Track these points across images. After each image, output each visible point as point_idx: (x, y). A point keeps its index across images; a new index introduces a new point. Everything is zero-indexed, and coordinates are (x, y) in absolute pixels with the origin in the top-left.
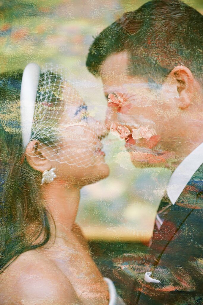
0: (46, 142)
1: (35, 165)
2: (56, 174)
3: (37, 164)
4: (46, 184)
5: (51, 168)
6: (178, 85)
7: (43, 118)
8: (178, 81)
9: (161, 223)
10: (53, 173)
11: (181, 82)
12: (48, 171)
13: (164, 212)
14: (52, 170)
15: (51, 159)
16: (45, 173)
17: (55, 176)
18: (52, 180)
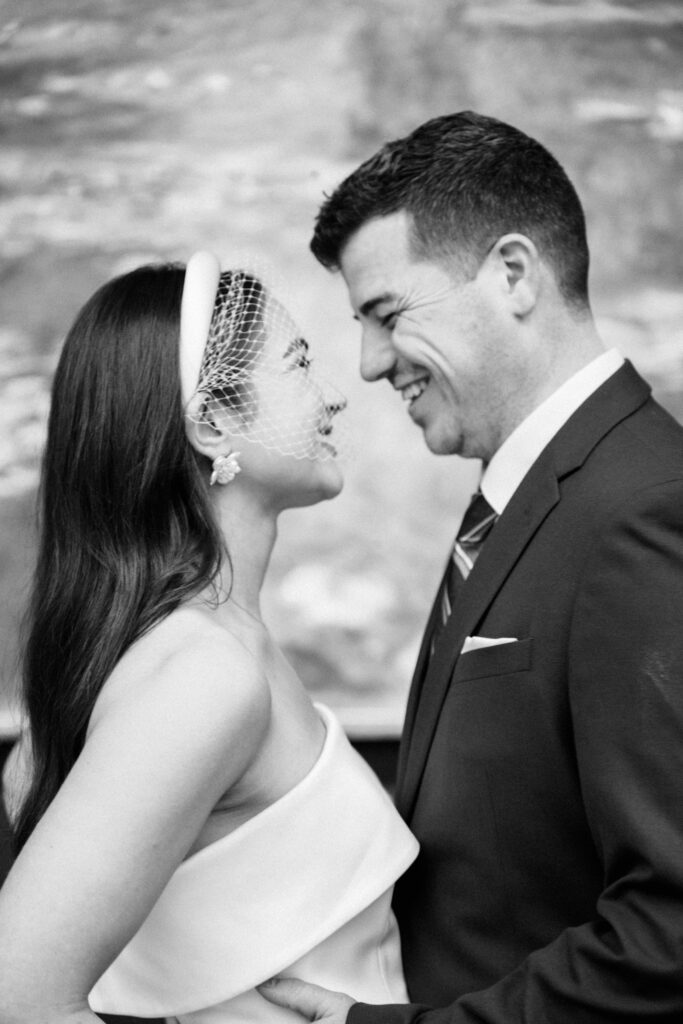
0: (228, 397)
1: (200, 443)
2: (240, 465)
3: (204, 443)
4: (218, 484)
5: (231, 452)
6: (509, 272)
7: (224, 351)
8: (509, 265)
9: (471, 565)
10: (234, 463)
11: (515, 266)
12: (226, 457)
13: (474, 535)
14: (232, 455)
15: (234, 433)
16: (218, 461)
17: (238, 469)
18: (232, 476)
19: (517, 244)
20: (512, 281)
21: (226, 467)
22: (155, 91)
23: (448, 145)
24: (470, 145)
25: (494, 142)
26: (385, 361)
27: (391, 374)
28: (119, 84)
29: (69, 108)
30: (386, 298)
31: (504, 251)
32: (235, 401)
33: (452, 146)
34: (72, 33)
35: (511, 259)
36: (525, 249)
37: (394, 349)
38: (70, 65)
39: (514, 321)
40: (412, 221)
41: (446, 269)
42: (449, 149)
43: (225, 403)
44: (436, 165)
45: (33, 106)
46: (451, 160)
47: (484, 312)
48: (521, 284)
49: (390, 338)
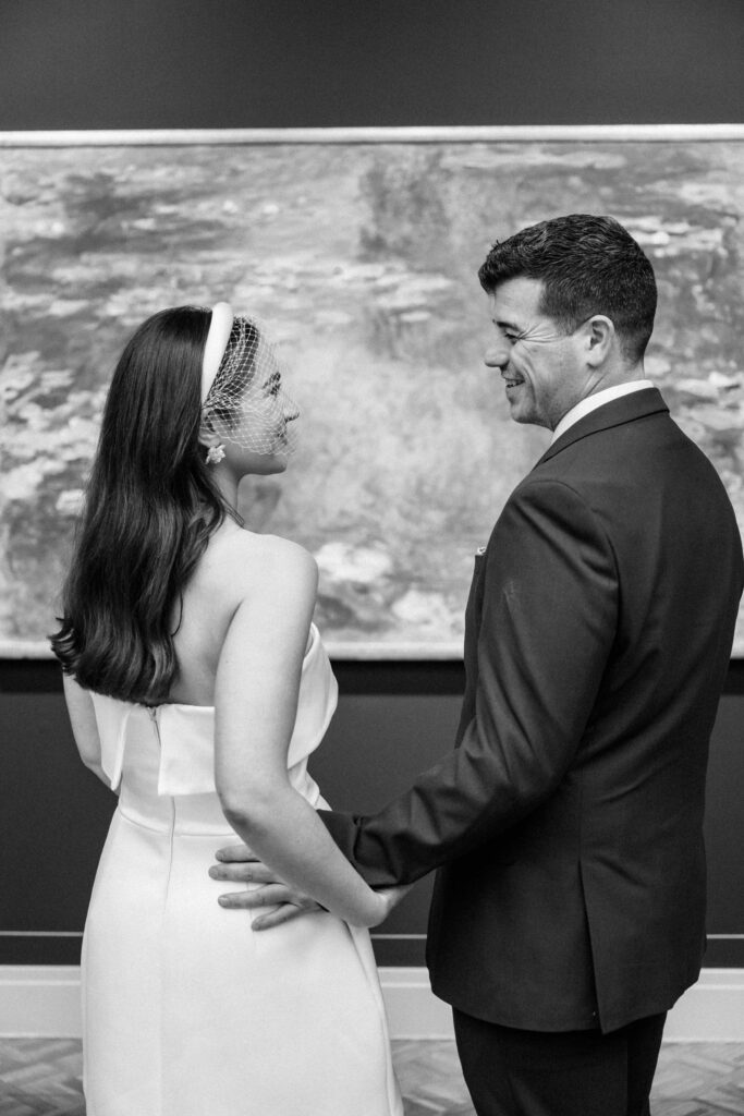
2: (225, 453)
4: (211, 464)
5: (220, 445)
10: (222, 452)
12: (216, 448)
14: (221, 448)
16: (212, 450)
17: (224, 456)
18: (219, 460)
19: (605, 323)
20: (594, 342)
21: (217, 454)
22: (227, 214)
23: (582, 246)
24: (596, 250)
25: (612, 252)
26: (502, 358)
27: (504, 367)
28: (204, 210)
29: (170, 226)
30: (515, 328)
31: (595, 324)
32: (228, 417)
33: (585, 248)
34: (171, 174)
35: (598, 329)
36: (608, 328)
37: (509, 355)
38: (170, 196)
39: (586, 368)
40: (544, 288)
41: (556, 324)
42: (581, 249)
43: (222, 417)
44: (570, 258)
45: (146, 224)
46: (582, 257)
47: (571, 358)
48: (598, 346)
49: (510, 348)
